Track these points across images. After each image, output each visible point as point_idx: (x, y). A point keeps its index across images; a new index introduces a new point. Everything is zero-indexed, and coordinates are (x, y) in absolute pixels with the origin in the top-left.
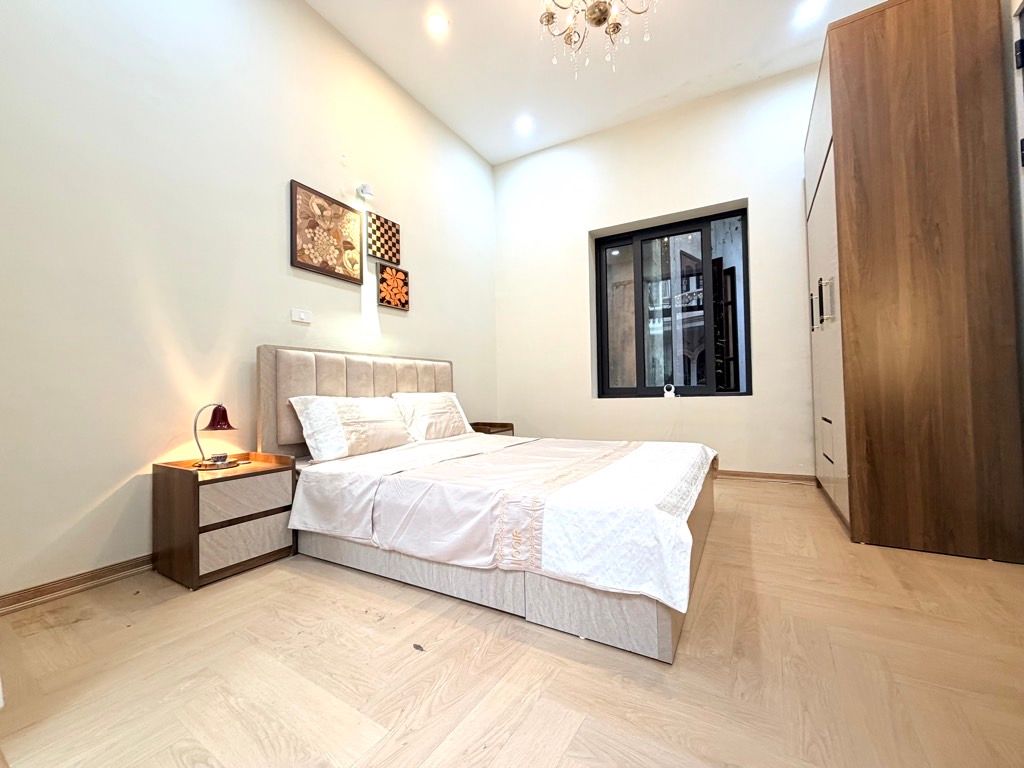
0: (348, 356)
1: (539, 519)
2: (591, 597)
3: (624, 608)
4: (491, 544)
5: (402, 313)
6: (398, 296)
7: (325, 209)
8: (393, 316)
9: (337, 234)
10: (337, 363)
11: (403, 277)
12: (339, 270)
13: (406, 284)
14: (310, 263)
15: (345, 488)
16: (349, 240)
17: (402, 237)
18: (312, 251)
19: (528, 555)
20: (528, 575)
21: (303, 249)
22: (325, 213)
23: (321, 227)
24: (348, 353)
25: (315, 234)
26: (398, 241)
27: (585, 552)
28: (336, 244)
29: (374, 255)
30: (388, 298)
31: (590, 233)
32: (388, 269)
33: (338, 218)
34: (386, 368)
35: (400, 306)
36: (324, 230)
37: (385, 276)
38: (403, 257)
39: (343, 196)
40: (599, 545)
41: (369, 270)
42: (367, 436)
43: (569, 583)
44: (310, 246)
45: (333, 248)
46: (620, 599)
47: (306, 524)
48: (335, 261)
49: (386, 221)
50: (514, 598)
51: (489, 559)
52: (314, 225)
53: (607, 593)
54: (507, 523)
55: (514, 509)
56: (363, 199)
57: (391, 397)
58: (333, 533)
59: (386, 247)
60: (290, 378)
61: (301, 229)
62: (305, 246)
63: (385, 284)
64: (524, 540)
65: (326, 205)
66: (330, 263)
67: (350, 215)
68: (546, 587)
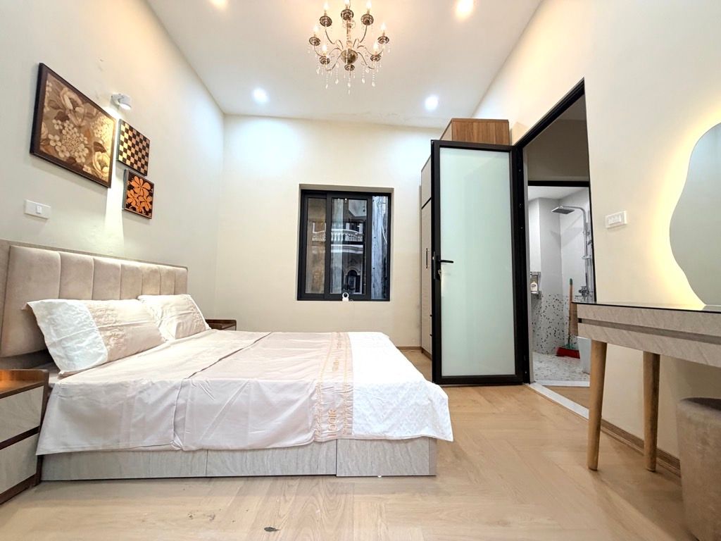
0: (97, 258)
1: (350, 398)
2: (387, 445)
3: (409, 448)
4: (310, 424)
5: (145, 220)
6: (143, 204)
7: (78, 105)
8: (137, 222)
9: (89, 134)
10: (85, 264)
11: (149, 188)
12: (87, 169)
13: (151, 194)
14: (56, 156)
15: (133, 397)
16: (101, 142)
17: (152, 151)
18: (59, 144)
19: (342, 426)
20: (339, 442)
21: (48, 140)
22: (77, 109)
23: (72, 122)
24: (96, 255)
25: (64, 127)
26: (147, 155)
27: (385, 416)
28: (86, 142)
29: (123, 163)
30: (133, 204)
31: (300, 185)
32: (136, 178)
33: (91, 118)
34: (135, 271)
35: (144, 214)
36: (75, 126)
37: (133, 183)
38: (151, 169)
39: (98, 98)
40: (394, 409)
41: (117, 175)
42: (126, 340)
43: (371, 440)
44: (57, 138)
45: (82, 146)
46: (407, 442)
47: (65, 444)
48: (84, 160)
49: (138, 134)
50: (327, 461)
51: (310, 435)
52: (63, 118)
53: (398, 441)
54: (324, 405)
55: (328, 394)
56: (118, 107)
57: (137, 298)
58: (114, 447)
59: (136, 157)
60: (30, 279)
61: (48, 118)
62: (50, 136)
63: (132, 190)
64: (338, 416)
65: (79, 101)
66: (78, 161)
67: (104, 119)
68: (355, 447)
